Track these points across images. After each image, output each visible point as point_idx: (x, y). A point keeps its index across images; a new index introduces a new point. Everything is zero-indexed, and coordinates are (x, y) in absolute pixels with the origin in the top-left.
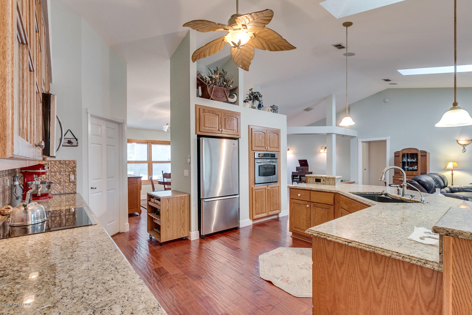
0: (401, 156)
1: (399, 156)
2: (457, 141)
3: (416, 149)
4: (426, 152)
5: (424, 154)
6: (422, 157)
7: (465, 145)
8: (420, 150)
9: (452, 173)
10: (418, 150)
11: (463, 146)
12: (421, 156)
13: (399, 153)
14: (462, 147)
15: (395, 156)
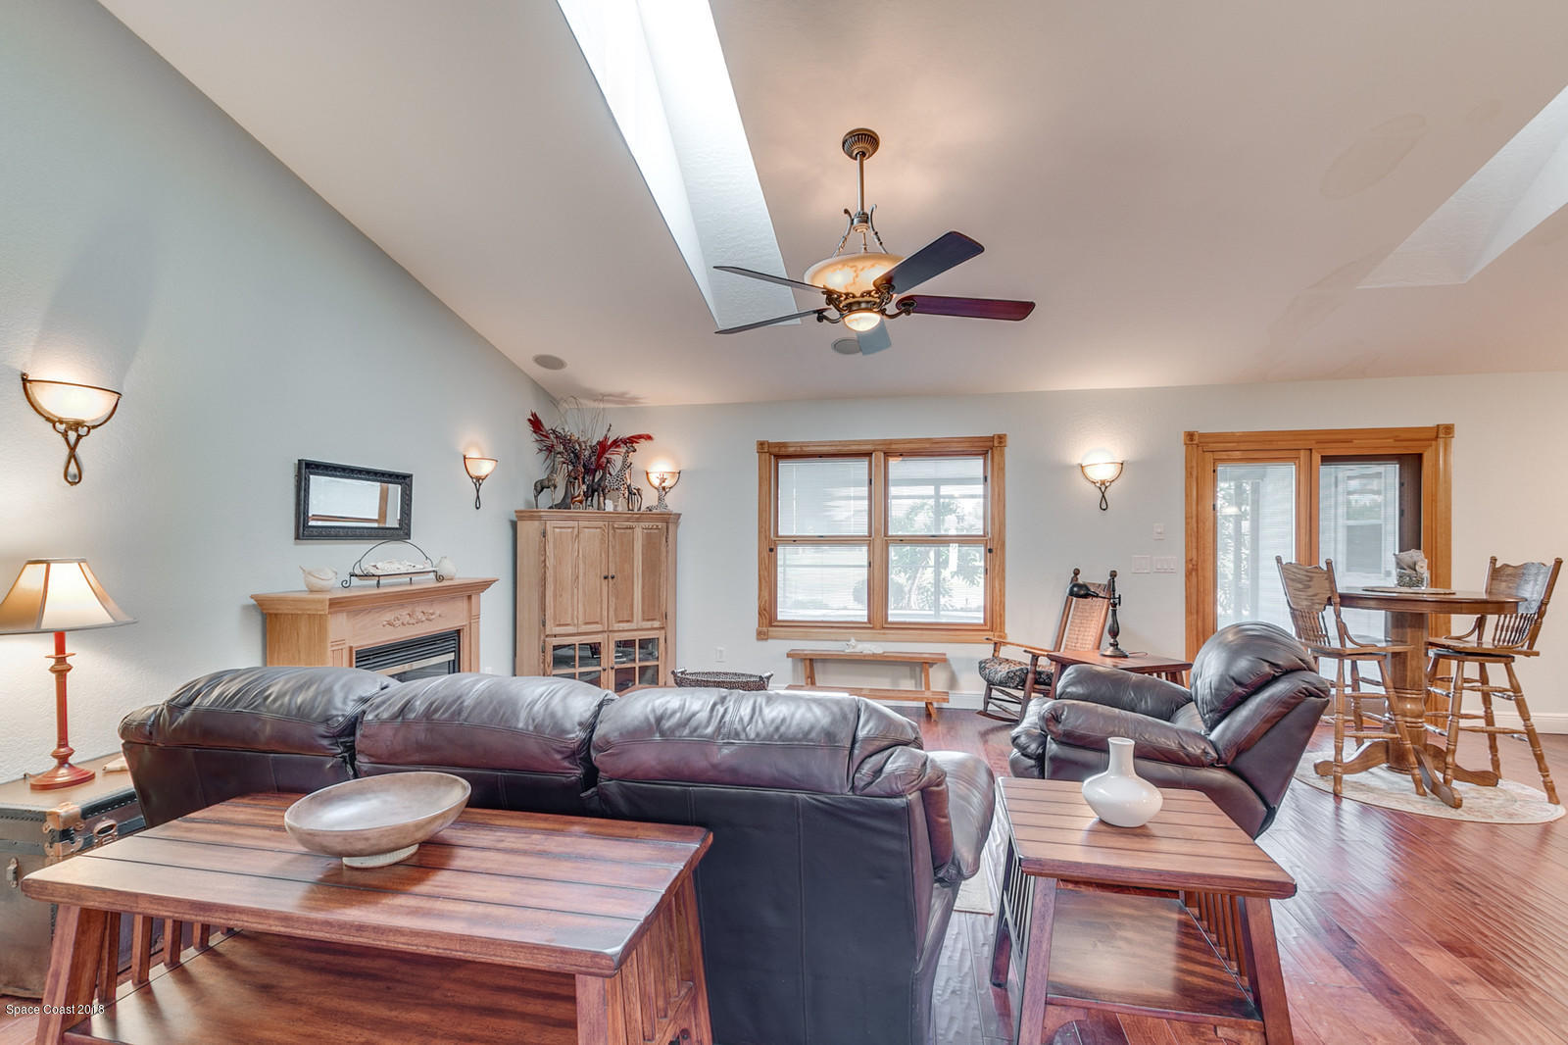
7: (75, 425)
9: (61, 661)
11: (66, 435)
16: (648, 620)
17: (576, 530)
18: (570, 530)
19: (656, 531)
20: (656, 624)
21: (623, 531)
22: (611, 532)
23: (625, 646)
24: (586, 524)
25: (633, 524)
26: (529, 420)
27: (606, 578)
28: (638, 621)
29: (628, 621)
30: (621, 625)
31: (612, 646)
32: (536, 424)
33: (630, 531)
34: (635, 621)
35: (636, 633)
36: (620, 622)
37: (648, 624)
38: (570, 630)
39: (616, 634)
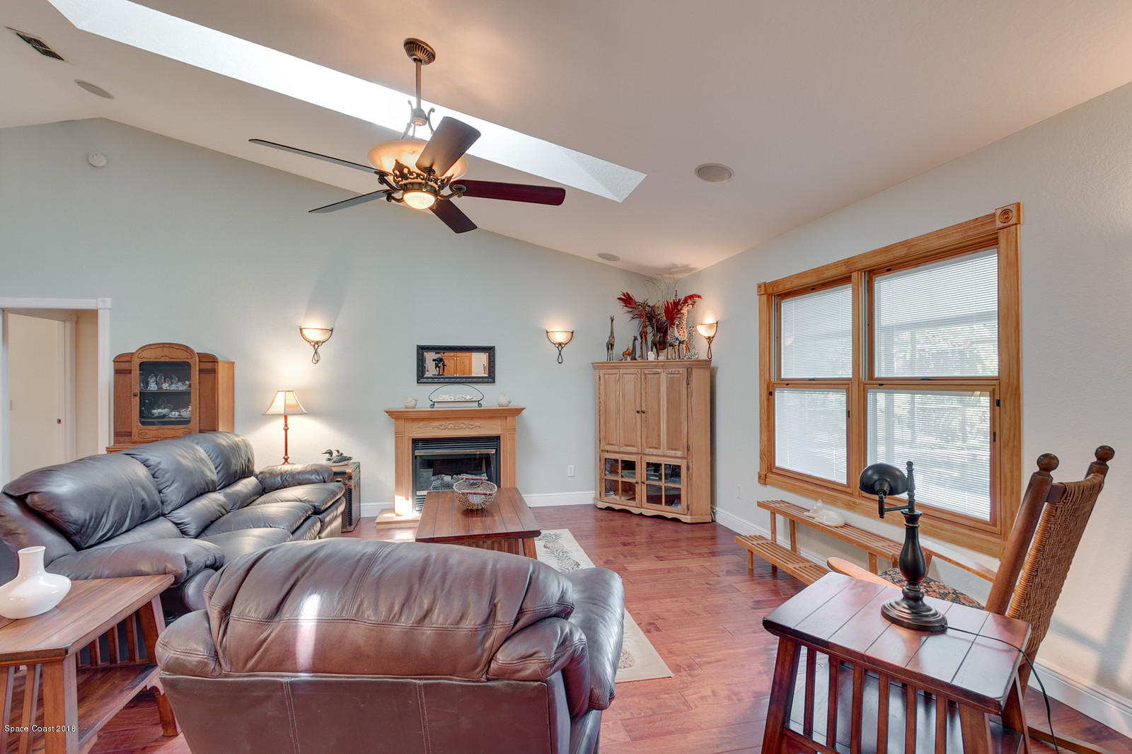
0: (136, 372)
1: (130, 371)
2: (301, 329)
3: (186, 349)
4: (212, 360)
5: (209, 366)
6: (202, 375)
7: (317, 343)
8: (197, 350)
9: (286, 426)
10: (192, 351)
11: (314, 346)
12: (201, 371)
13: (128, 359)
14: (312, 347)
15: (118, 372)
16: (673, 449)
17: (618, 375)
18: (614, 376)
19: (678, 375)
20: (679, 454)
21: (651, 376)
22: (643, 376)
23: (655, 467)
24: (625, 371)
25: (659, 370)
26: (619, 299)
27: (638, 412)
28: (663, 449)
29: (656, 448)
30: (651, 450)
31: (644, 465)
32: (627, 300)
33: (657, 376)
34: (662, 448)
35: (662, 458)
36: (650, 447)
37: (672, 453)
38: (616, 448)
39: (648, 457)
